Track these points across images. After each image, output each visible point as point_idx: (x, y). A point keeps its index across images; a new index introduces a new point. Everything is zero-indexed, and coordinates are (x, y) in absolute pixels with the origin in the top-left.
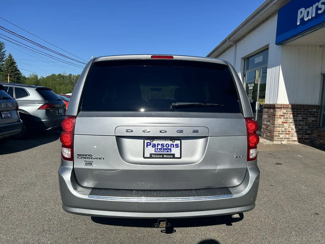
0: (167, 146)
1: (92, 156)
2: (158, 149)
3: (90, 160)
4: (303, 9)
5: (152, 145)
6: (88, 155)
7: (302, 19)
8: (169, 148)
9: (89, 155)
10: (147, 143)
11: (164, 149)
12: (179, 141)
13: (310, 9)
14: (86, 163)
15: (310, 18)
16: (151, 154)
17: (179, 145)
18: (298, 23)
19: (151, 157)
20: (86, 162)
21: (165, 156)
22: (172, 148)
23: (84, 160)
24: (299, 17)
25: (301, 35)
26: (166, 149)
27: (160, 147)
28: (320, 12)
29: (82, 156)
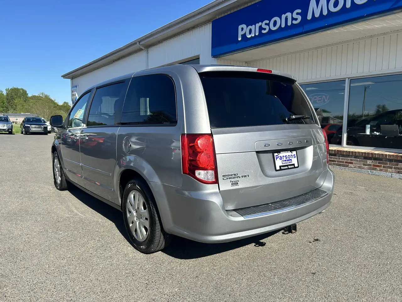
0: (289, 157)
1: (237, 174)
2: (284, 161)
3: (236, 179)
4: (244, 26)
5: (279, 157)
6: (233, 175)
7: (244, 36)
8: (290, 159)
9: (235, 175)
10: (276, 156)
11: (287, 160)
12: (295, 151)
13: (253, 27)
14: (232, 184)
15: (253, 35)
16: (280, 167)
17: (296, 155)
18: (240, 39)
19: (281, 170)
20: (232, 182)
21: (289, 167)
22: (292, 159)
23: (229, 180)
24: (240, 33)
25: (242, 51)
26: (289, 160)
27: (285, 159)
28: (263, 32)
29: (227, 177)
